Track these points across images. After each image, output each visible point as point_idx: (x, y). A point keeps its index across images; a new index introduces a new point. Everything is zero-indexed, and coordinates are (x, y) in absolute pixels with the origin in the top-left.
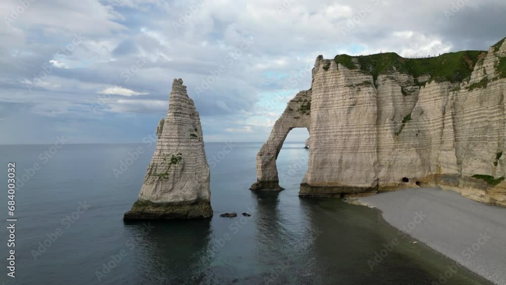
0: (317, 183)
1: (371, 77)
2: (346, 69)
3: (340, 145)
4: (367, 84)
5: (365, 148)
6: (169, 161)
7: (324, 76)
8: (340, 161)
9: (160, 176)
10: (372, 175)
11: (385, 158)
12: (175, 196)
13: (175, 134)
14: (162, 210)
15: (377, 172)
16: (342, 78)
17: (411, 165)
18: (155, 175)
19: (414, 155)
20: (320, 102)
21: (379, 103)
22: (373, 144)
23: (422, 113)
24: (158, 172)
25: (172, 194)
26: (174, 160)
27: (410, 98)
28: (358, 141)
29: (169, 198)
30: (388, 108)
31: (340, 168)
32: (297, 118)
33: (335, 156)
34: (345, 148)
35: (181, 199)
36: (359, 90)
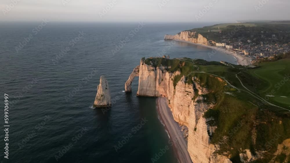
0: (140, 94)
1: (154, 68)
2: (148, 66)
3: (146, 85)
4: (153, 70)
5: (152, 86)
6: (101, 96)
7: (142, 67)
8: (146, 89)
9: (99, 99)
10: (154, 93)
11: (157, 89)
12: (103, 104)
13: (102, 89)
14: (100, 107)
15: (155, 92)
16: (146, 68)
17: (162, 92)
18: (98, 99)
19: (163, 90)
20: (141, 73)
21: (156, 75)
22: (154, 86)
23: (166, 79)
24: (98, 98)
25: (102, 103)
26: (102, 96)
27: (164, 74)
28: (151, 84)
29: (101, 104)
30: (158, 77)
31: (146, 91)
32: (137, 74)
33: (145, 88)
34: (147, 86)
35: (104, 104)
36: (151, 72)
